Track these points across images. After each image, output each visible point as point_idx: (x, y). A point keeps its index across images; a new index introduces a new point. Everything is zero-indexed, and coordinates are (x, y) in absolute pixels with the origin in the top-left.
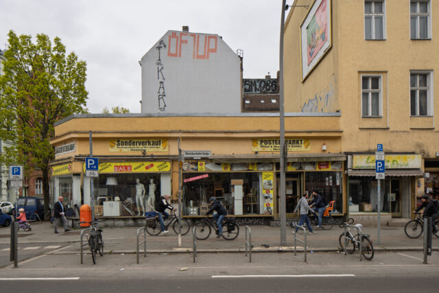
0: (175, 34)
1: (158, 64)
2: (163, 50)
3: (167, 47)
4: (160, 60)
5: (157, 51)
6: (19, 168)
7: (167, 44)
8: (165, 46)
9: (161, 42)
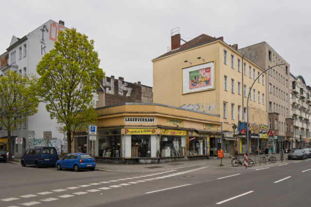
0: (55, 24)
1: (42, 43)
2: (45, 33)
3: (49, 32)
4: (43, 40)
5: (41, 32)
6: (94, 127)
7: (49, 29)
8: (47, 30)
9: (44, 26)
